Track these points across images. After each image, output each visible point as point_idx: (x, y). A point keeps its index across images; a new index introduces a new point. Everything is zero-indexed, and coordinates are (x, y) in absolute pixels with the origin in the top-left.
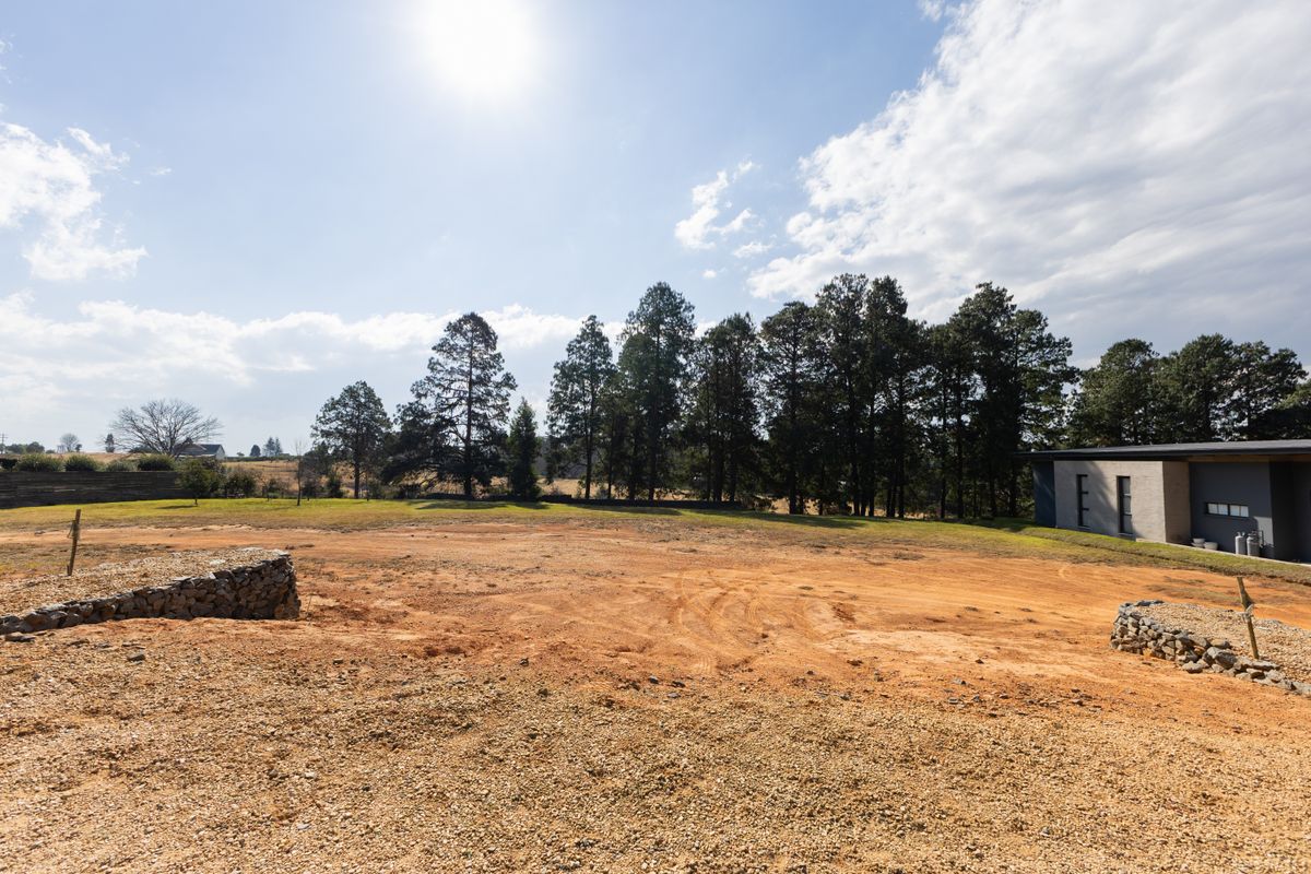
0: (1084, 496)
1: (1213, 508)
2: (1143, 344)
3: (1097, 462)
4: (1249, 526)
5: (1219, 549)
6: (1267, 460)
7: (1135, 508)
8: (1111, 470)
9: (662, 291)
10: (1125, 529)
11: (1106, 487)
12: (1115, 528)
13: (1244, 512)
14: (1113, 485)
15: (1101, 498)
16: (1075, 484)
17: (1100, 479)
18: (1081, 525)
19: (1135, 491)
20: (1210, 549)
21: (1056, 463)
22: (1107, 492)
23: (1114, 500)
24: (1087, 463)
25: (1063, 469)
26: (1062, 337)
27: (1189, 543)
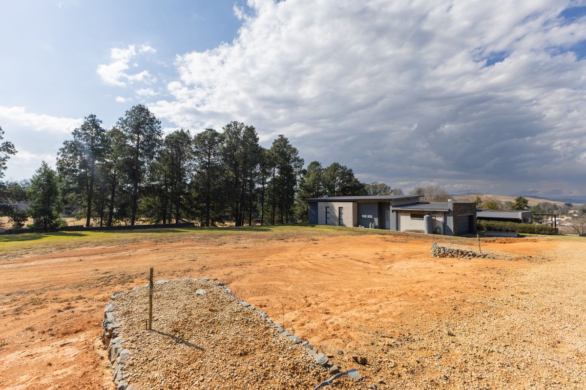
0: (328, 214)
1: (363, 216)
2: (318, 163)
3: (333, 203)
4: (372, 220)
5: (365, 227)
6: (377, 202)
7: (343, 217)
8: (336, 205)
9: (141, 109)
10: (340, 223)
11: (335, 210)
12: (337, 223)
13: (371, 217)
14: (337, 210)
15: (333, 214)
16: (325, 210)
17: (333, 208)
18: (327, 223)
19: (343, 211)
20: (363, 227)
21: (319, 203)
22: (335, 212)
23: (337, 214)
24: (329, 203)
25: (321, 205)
26: (301, 158)
27: (358, 226)
